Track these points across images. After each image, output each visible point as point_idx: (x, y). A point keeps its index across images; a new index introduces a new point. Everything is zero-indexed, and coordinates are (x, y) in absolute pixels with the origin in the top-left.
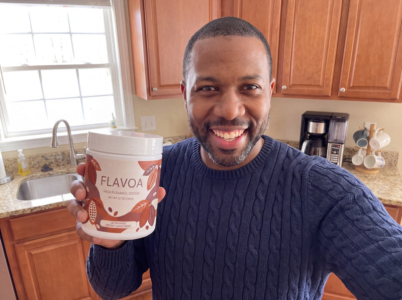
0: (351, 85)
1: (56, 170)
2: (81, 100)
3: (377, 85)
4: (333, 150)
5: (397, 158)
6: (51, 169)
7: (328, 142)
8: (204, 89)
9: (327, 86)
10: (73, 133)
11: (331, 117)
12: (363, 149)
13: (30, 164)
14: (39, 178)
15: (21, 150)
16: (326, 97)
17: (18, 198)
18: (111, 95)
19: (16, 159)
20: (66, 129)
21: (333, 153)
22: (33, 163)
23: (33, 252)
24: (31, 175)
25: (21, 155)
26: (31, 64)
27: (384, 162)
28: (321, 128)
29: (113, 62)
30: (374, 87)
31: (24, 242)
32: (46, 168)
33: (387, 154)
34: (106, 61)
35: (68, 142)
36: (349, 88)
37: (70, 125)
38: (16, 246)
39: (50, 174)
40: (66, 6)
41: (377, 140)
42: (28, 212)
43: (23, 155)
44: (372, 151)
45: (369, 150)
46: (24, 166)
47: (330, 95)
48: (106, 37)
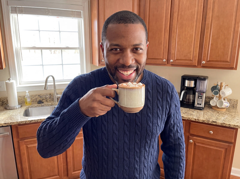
0: (208, 60)
1: (45, 103)
2: (63, 66)
3: (222, 60)
4: (199, 96)
5: (237, 103)
6: (43, 103)
7: (196, 92)
8: (114, 50)
9: (195, 60)
10: (56, 83)
11: (198, 78)
12: (216, 96)
13: (32, 99)
14: (36, 107)
15: (28, 91)
16: (195, 66)
17: (23, 116)
18: (79, 64)
19: (24, 96)
20: (53, 81)
21: (199, 98)
22: (33, 99)
23: (29, 146)
24: (32, 105)
25: (27, 94)
26: (37, 46)
27: (229, 105)
28: (192, 84)
29: (81, 46)
30: (221, 61)
31: (24, 140)
32: (40, 102)
33: (232, 101)
34: (77, 46)
35: (53, 88)
36: (207, 61)
37: (55, 79)
38: (20, 141)
39: (42, 105)
40: (58, 17)
41: (224, 91)
42: (28, 123)
43: (28, 94)
44: (221, 98)
45: (220, 97)
46: (28, 100)
47: (197, 65)
48: (78, 33)
